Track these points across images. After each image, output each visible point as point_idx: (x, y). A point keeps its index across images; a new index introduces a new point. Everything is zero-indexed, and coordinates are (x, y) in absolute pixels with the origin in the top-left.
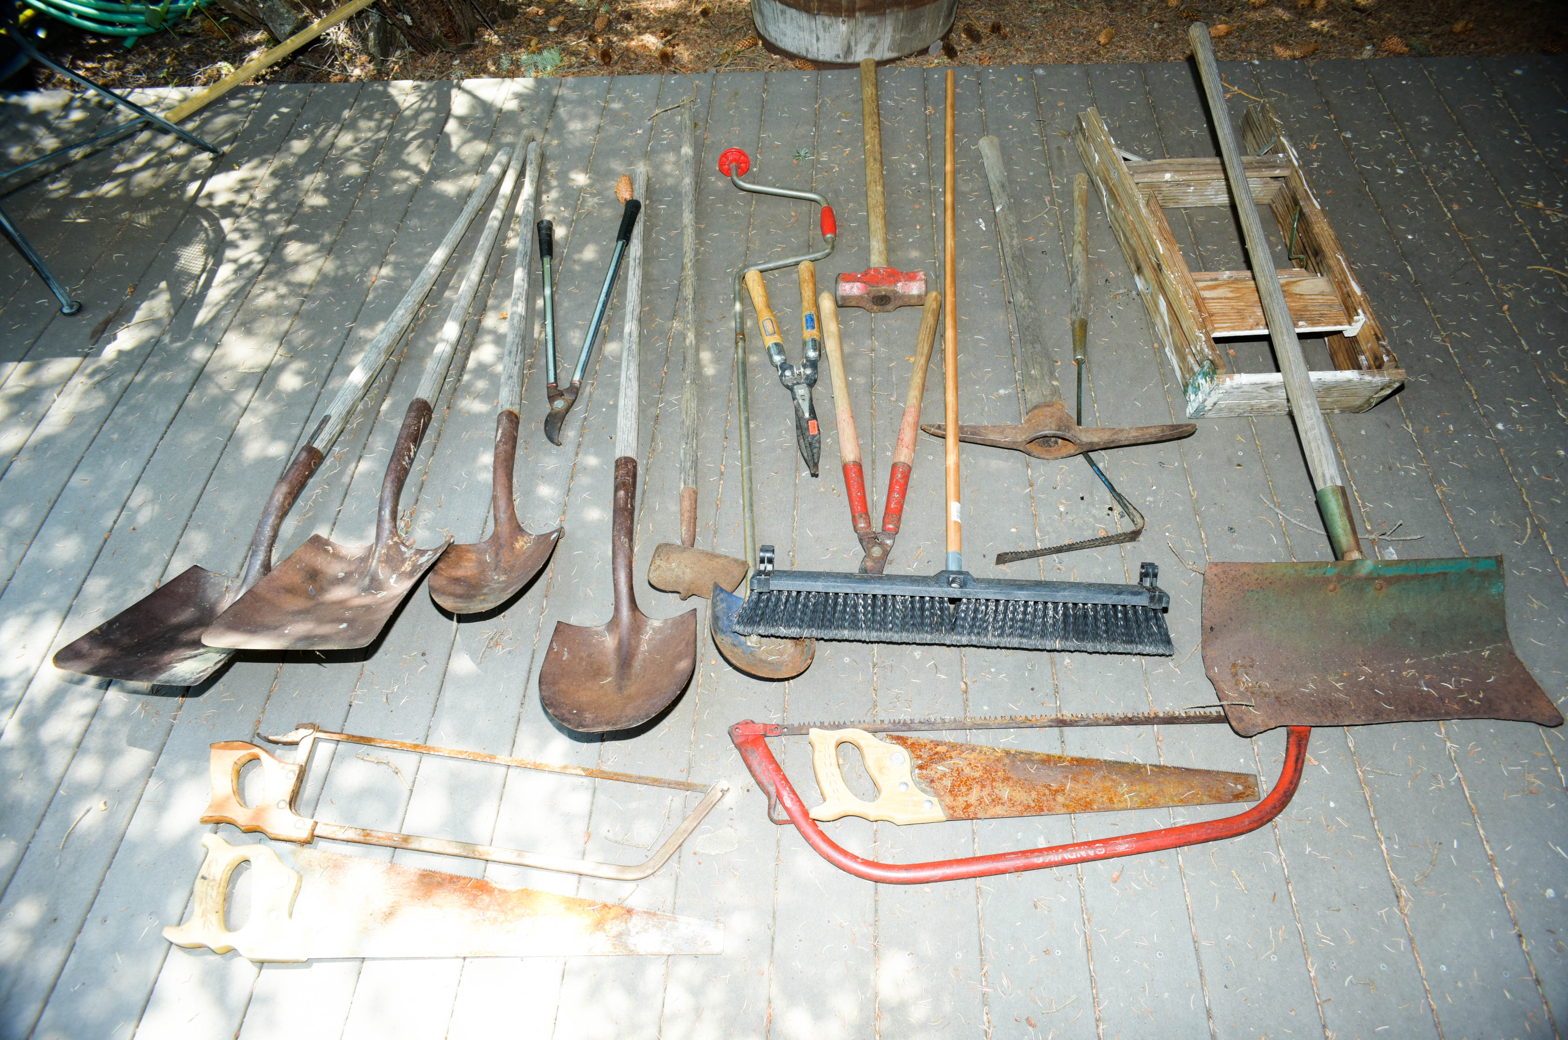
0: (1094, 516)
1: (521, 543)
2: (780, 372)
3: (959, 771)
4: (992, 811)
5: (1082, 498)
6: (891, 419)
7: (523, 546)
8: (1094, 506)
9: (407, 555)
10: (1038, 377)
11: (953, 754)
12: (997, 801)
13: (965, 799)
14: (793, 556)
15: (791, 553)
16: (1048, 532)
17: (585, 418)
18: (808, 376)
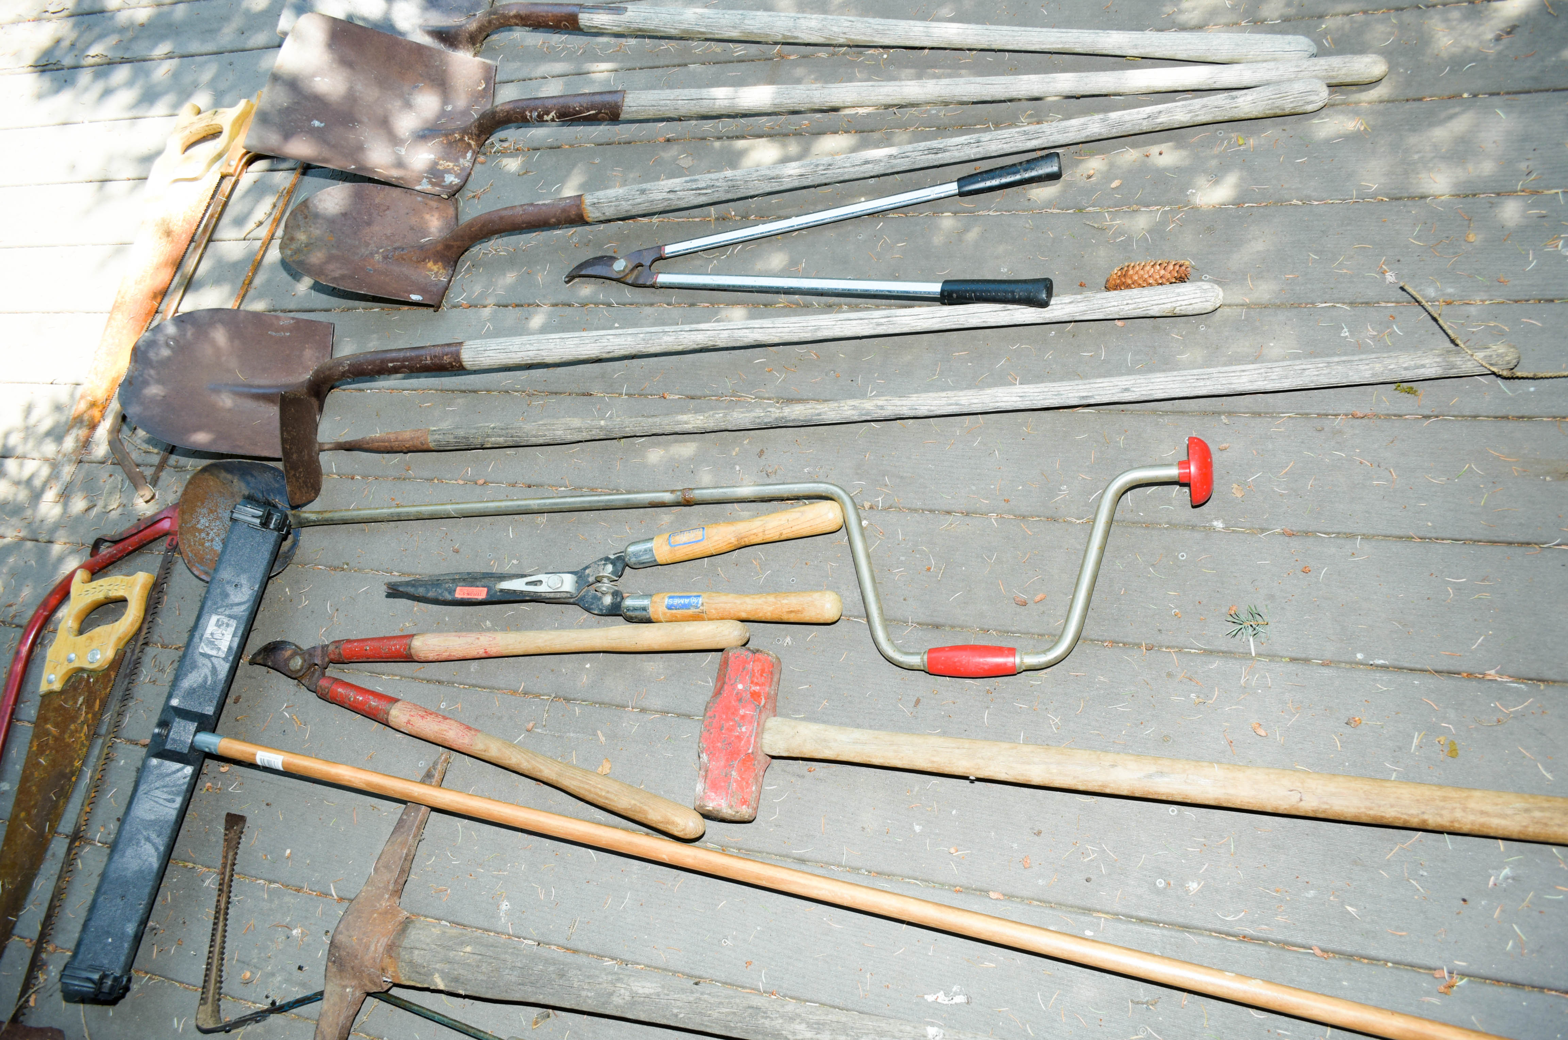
0: (273, 974)
1: (435, 268)
2: (612, 557)
3: (73, 719)
4: (35, 744)
5: (300, 968)
6: (500, 718)
7: (432, 271)
8: (286, 981)
9: (461, 161)
10: (452, 954)
11: (90, 716)
12: (41, 751)
13: (52, 718)
14: (343, 569)
15: (345, 566)
16: (271, 901)
17: (609, 305)
18: (600, 599)
